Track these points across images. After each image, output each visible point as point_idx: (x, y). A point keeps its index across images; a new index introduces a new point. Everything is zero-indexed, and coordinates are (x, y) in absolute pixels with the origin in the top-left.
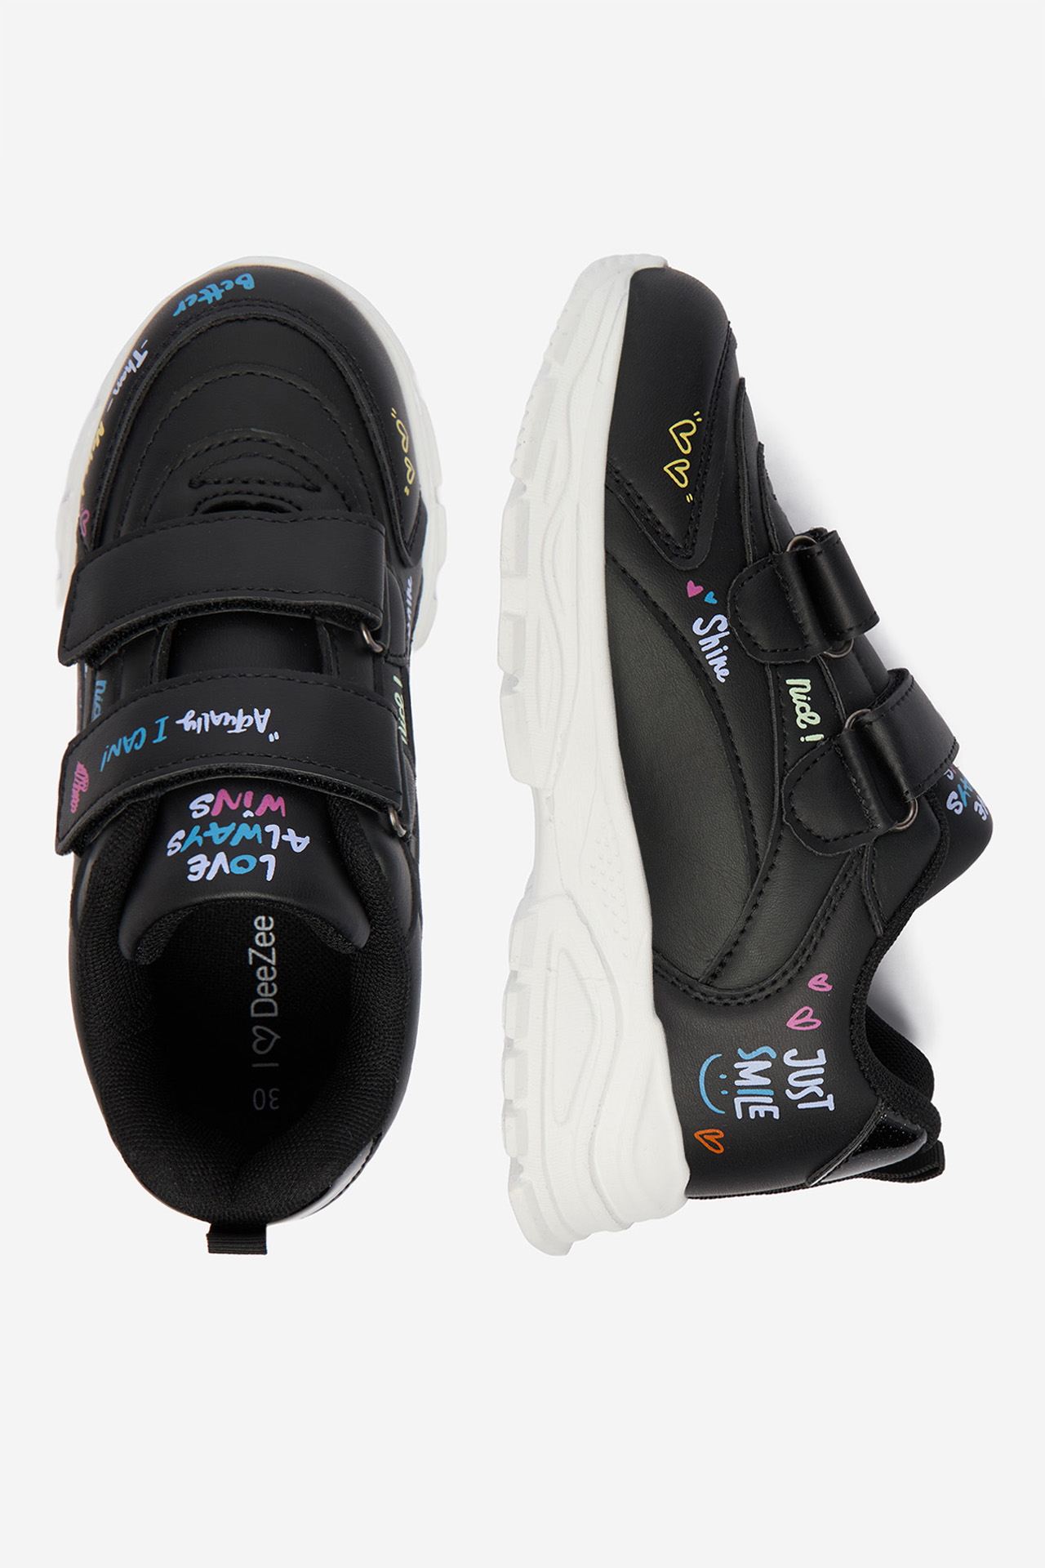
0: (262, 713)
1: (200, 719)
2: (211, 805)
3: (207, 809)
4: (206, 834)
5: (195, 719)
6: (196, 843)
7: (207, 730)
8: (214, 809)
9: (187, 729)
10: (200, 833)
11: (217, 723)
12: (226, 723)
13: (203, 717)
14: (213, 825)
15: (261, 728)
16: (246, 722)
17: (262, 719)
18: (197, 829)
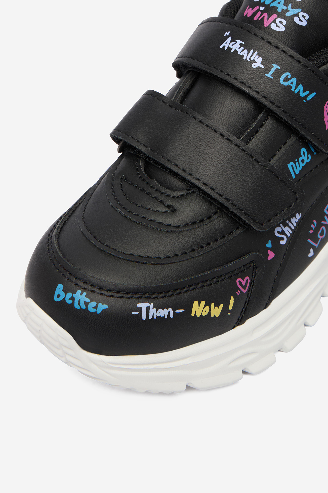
0: (224, 47)
1: (252, 59)
2: (274, 22)
3: (278, 20)
4: (285, 8)
5: (254, 61)
6: (292, 8)
7: (252, 50)
8: (275, 18)
9: (260, 59)
10: (287, 11)
11: (246, 51)
12: (242, 48)
13: (250, 59)
14: (279, 10)
15: (230, 38)
16: (234, 44)
17: (226, 44)
18: (288, 14)
